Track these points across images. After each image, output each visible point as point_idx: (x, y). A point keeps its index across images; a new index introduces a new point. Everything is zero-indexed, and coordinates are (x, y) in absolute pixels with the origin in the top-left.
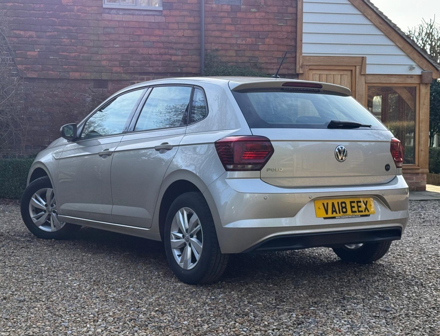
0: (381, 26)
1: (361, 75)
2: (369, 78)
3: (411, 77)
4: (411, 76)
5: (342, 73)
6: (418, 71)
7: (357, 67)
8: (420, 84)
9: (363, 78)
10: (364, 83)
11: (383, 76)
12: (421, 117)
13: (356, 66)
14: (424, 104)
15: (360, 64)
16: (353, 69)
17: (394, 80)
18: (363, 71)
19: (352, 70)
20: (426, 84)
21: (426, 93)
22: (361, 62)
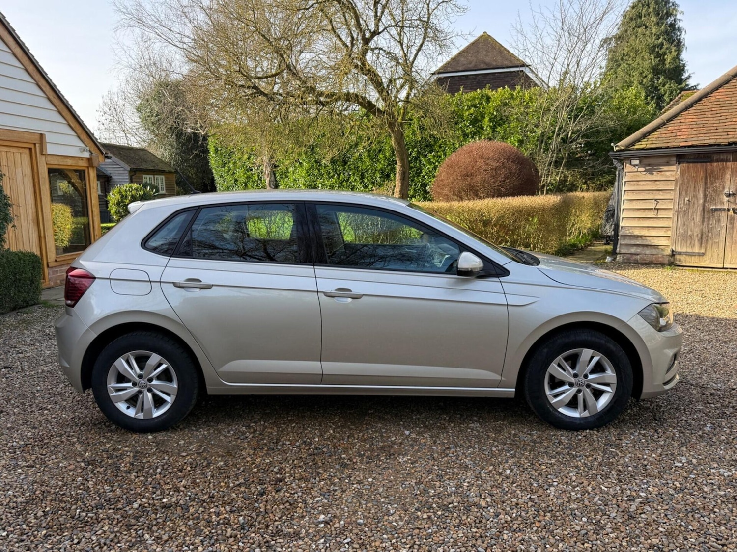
0: (55, 100)
1: (42, 154)
2: (49, 158)
3: (82, 160)
4: (81, 158)
5: (21, 150)
6: (87, 155)
7: (37, 145)
8: (88, 167)
9: (43, 158)
10: (45, 165)
11: (60, 157)
12: (93, 202)
13: (35, 144)
14: (94, 188)
15: (39, 142)
16: (32, 146)
17: (70, 162)
18: (44, 150)
19: (30, 149)
20: (93, 167)
21: (94, 177)
22: (39, 139)
